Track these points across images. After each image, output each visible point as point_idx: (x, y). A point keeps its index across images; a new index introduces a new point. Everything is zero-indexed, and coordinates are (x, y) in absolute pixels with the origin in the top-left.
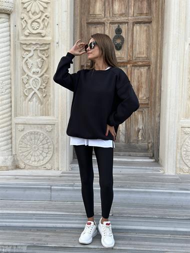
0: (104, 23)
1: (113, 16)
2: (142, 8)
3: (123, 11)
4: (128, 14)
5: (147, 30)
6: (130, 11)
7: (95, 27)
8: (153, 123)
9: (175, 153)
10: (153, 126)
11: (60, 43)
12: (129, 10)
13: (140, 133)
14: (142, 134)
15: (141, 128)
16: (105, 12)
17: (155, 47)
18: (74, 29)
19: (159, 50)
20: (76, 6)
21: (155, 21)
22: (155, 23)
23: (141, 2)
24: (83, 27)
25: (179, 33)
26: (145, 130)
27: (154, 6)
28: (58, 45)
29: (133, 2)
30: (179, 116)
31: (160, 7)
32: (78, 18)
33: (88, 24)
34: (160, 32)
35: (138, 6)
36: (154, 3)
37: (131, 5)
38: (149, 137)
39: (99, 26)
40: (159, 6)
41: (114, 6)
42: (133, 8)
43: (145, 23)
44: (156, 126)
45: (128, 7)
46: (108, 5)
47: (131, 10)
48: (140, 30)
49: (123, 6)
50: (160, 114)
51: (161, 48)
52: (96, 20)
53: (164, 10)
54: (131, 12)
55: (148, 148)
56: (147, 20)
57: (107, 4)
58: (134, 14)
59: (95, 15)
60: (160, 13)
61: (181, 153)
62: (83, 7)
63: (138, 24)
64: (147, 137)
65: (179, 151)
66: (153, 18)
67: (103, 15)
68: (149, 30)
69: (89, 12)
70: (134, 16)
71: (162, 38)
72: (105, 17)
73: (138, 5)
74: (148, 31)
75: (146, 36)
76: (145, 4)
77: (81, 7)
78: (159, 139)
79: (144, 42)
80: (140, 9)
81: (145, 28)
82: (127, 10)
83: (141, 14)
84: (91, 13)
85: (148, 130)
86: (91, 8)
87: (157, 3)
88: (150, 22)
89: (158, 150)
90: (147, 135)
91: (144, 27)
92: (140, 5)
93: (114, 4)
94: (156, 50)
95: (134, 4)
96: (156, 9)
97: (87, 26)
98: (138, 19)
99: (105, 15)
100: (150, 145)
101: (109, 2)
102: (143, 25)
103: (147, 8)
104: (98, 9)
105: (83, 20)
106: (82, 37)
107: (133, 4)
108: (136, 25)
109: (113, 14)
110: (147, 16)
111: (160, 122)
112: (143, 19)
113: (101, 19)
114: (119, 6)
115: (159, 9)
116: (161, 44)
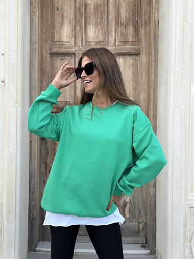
0: (74, 54)
1: (86, 45)
2: (126, 35)
3: (101, 38)
4: (108, 43)
5: (133, 65)
6: (110, 39)
7: (62, 59)
8: (145, 194)
9: (182, 248)
10: (145, 198)
11: (7, 82)
12: (108, 36)
13: (127, 209)
14: (130, 209)
15: (128, 200)
16: (75, 40)
17: (146, 87)
18: (31, 62)
19: (152, 92)
20: (33, 29)
21: (145, 52)
22: (144, 55)
23: (125, 26)
24: (45, 59)
25: (183, 69)
26: (134, 204)
27: (143, 31)
28: (4, 85)
29: (114, 26)
30: (186, 191)
31: (152, 33)
32: (37, 46)
33: (53, 54)
34: (153, 68)
35: (121, 32)
36: (143, 27)
37: (111, 30)
38: (140, 213)
39: (67, 57)
40: (149, 32)
41: (88, 30)
42: (114, 34)
43: (130, 54)
44: (151, 201)
45: (107, 33)
46: (80, 30)
47: (112, 36)
48: (125, 65)
49: (100, 31)
50: (155, 183)
51: (155, 89)
52: (63, 50)
53: (158, 37)
54: (112, 39)
55: (139, 230)
56: (133, 51)
57: (78, 28)
58: (115, 42)
59: (61, 43)
60: (152, 41)
61: (191, 246)
62: (44, 31)
63: (122, 57)
64: (137, 213)
65: (188, 244)
66: (141, 48)
67: (73, 43)
68: (137, 65)
69: (53, 38)
70: (115, 46)
71: (156, 76)
72: (75, 46)
73: (121, 30)
74: (135, 66)
75: (133, 72)
76: (131, 30)
77: (42, 31)
78: (155, 219)
79: (130, 81)
80: (124, 35)
81: (131, 62)
82: (106, 37)
83: (125, 43)
84: (55, 41)
85: (138, 204)
86: (56, 33)
87: (147, 28)
88: (138, 54)
89: (155, 236)
90: (136, 210)
91: (130, 60)
92: (123, 30)
93: (88, 28)
94: (146, 91)
95: (116, 29)
96: (146, 36)
97: (50, 57)
98: (122, 49)
99: (75, 43)
100: (141, 226)
101: (80, 25)
102: (128, 58)
103: (133, 35)
104: (65, 34)
105: (44, 48)
106: (43, 73)
107: (114, 29)
108: (118, 57)
109: (86, 41)
110: (133, 45)
111: (155, 195)
112: (128, 49)
113: (70, 48)
114: (95, 32)
115: (150, 36)
116: (154, 84)
